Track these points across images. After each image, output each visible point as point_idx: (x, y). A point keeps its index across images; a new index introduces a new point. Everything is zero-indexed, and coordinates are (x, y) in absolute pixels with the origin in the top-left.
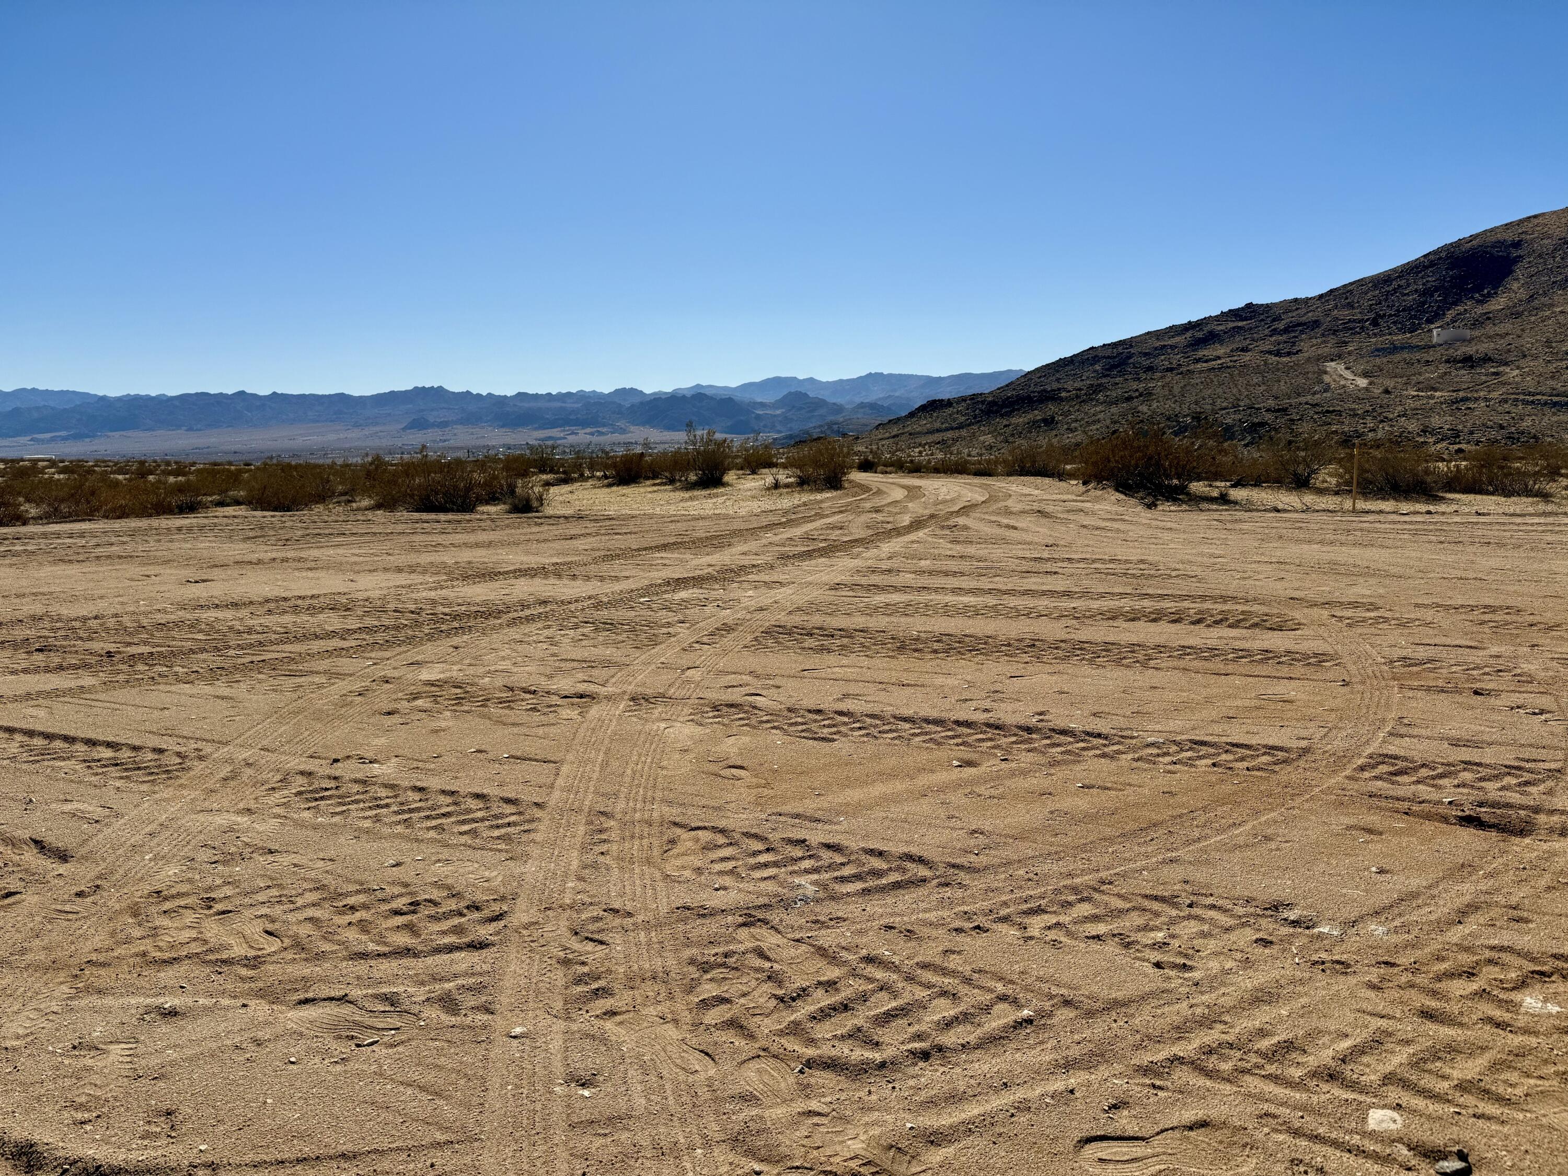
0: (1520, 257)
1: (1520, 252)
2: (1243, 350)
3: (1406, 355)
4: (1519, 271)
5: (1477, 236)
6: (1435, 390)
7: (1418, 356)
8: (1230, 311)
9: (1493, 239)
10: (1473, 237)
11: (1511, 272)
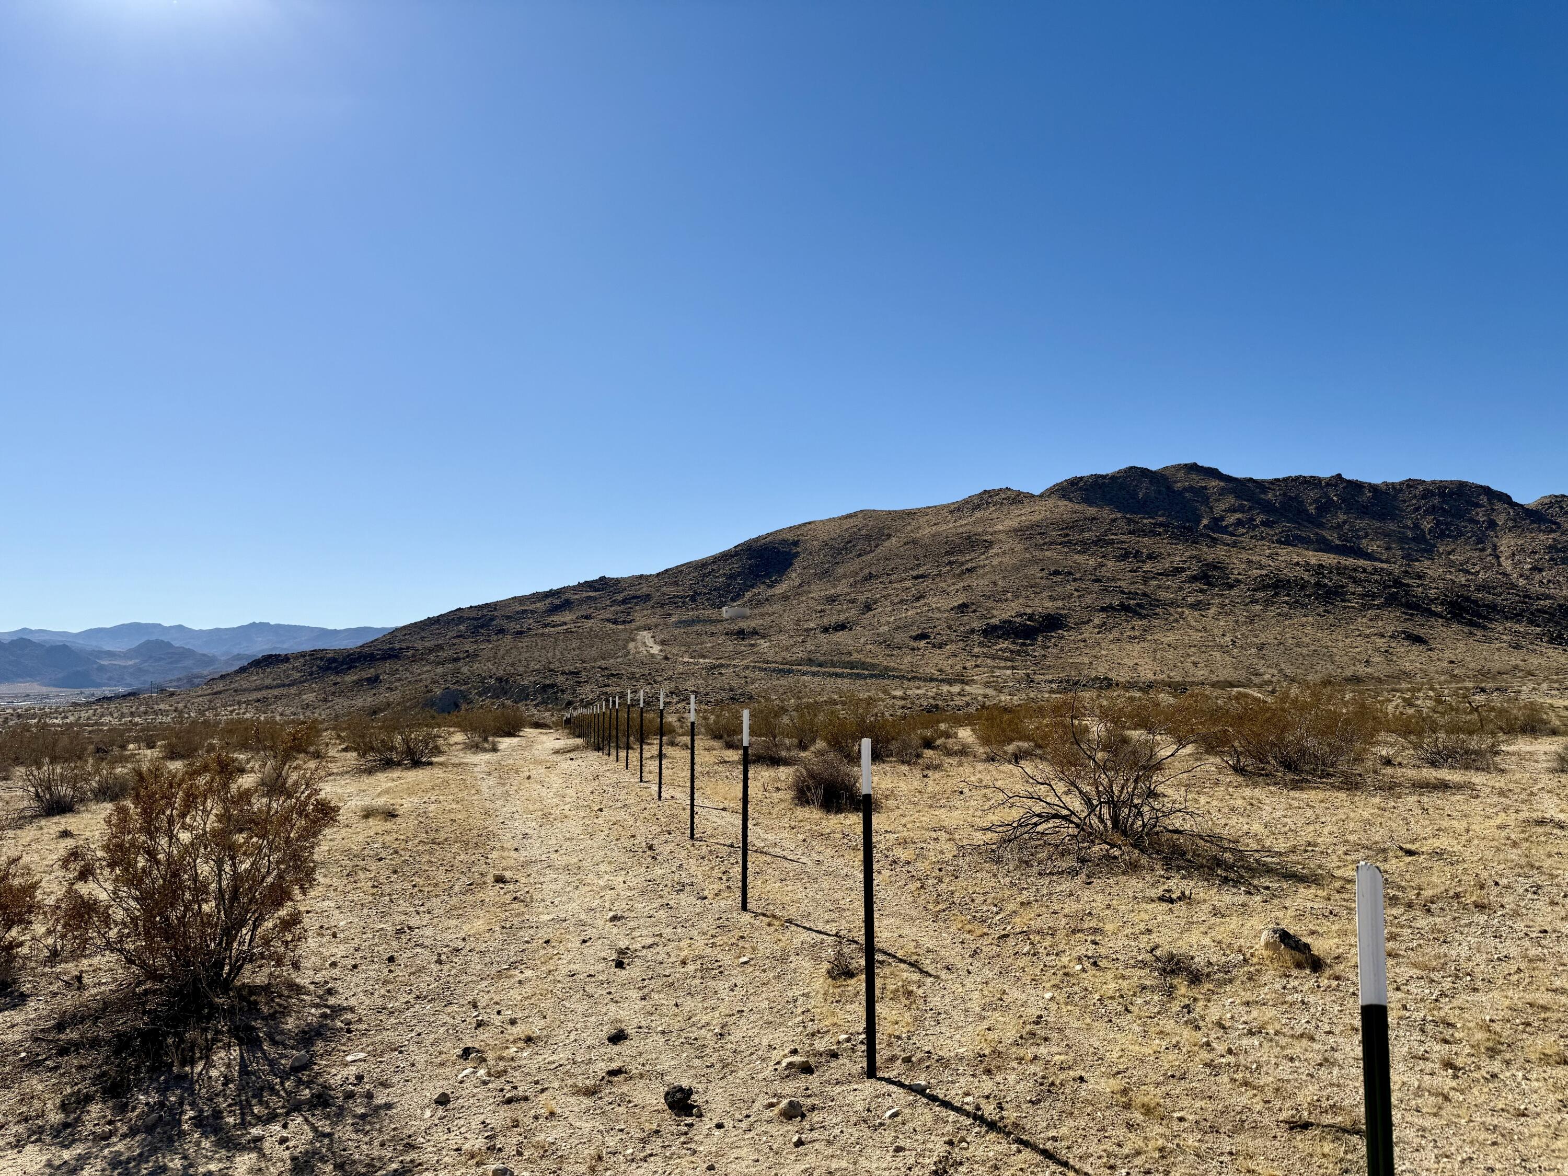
0: (798, 553)
1: (798, 549)
2: (587, 617)
3: (699, 628)
4: (797, 564)
5: (771, 534)
6: (704, 657)
7: (709, 628)
8: (586, 582)
9: (780, 538)
10: (768, 535)
11: (791, 564)
